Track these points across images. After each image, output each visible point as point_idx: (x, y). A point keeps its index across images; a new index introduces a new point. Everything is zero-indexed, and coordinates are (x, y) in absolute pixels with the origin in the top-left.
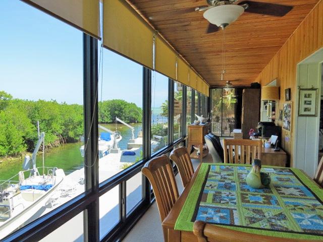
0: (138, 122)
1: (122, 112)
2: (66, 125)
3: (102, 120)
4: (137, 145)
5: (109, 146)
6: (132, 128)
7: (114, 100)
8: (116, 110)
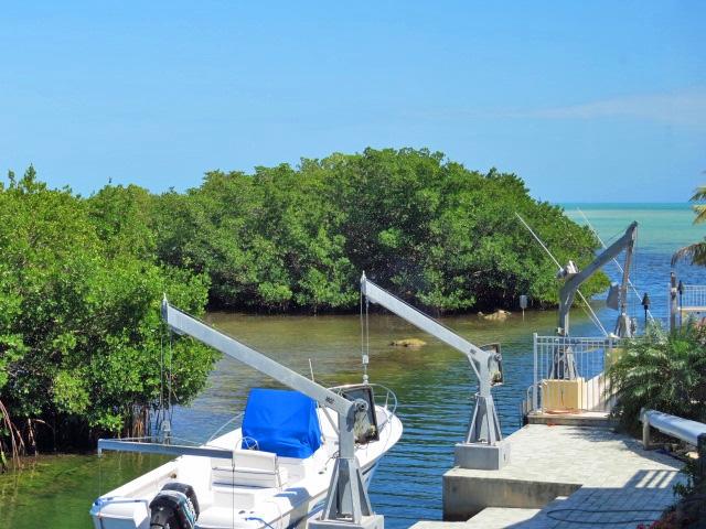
0: (535, 305)
1: (423, 236)
2: (34, 329)
3: (296, 289)
4: (515, 486)
5: (300, 497)
6: (483, 356)
7: (372, 156)
8: (385, 223)
